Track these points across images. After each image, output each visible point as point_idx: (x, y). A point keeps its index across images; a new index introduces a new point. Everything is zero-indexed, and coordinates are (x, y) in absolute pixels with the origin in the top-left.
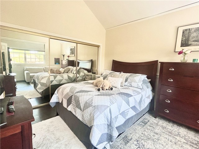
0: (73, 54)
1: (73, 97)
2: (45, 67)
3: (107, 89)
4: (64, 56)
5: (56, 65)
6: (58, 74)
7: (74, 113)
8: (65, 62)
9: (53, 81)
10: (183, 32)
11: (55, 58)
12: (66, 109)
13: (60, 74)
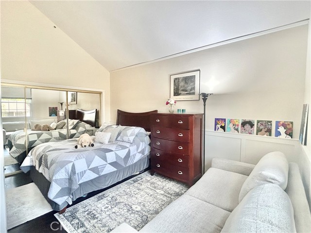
0: (75, 101)
1: (43, 156)
2: (31, 122)
3: (85, 146)
4: (62, 105)
5: (50, 117)
6: (46, 130)
7: (44, 174)
8: (61, 113)
9: (36, 141)
10: (174, 81)
11: (50, 108)
12: (38, 171)
13: (49, 130)
